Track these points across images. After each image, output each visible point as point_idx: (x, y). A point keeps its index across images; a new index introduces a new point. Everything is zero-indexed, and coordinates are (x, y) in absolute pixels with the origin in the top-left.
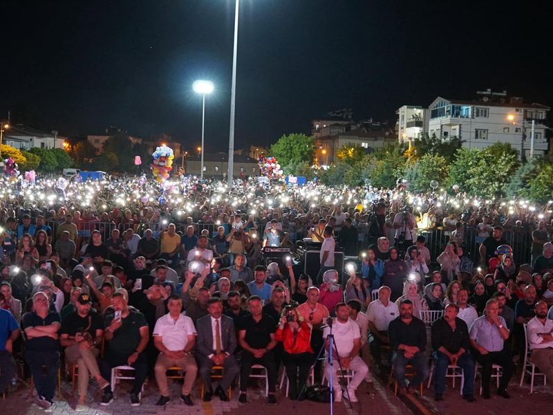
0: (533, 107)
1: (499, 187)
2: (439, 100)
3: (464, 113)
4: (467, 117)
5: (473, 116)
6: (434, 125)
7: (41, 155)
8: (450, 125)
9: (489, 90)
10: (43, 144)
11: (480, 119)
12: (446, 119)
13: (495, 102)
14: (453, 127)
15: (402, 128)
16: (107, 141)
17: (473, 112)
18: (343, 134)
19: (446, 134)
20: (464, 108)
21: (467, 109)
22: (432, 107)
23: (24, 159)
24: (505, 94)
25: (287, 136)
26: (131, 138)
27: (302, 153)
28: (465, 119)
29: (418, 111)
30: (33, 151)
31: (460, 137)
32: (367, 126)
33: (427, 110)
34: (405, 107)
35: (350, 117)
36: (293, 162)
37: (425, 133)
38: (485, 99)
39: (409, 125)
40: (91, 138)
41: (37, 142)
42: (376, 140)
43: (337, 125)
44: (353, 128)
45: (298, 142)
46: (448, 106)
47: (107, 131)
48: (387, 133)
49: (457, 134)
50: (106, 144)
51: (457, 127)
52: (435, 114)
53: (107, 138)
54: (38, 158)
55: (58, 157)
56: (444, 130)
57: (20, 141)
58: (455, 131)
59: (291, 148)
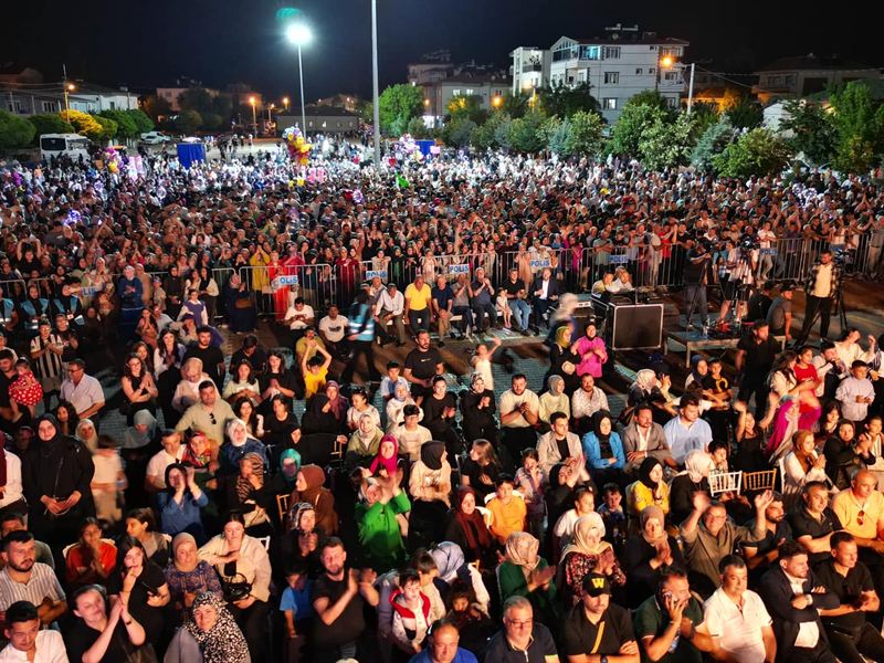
0: (669, 42)
1: (680, 151)
2: (563, 40)
3: (592, 54)
4: (596, 59)
5: (602, 59)
6: (558, 70)
7: (116, 120)
8: (576, 69)
9: (619, 25)
10: (112, 104)
11: (611, 60)
12: (573, 63)
13: (627, 39)
14: (580, 71)
15: (518, 73)
16: (181, 95)
17: (602, 52)
18: (444, 80)
19: (571, 79)
20: (592, 48)
21: (595, 50)
22: (554, 49)
23: (100, 126)
24: (636, 29)
25: (392, 87)
26: (207, 90)
27: (410, 106)
28: (594, 62)
29: (536, 54)
30: (104, 114)
31: (589, 83)
32: (472, 70)
33: (547, 52)
34: (521, 48)
35: (448, 59)
36: (402, 116)
37: (546, 79)
38: (615, 37)
39: (526, 70)
40: (161, 92)
41: (105, 103)
42: (482, 85)
43: (436, 70)
44: (457, 73)
45: (404, 94)
46: (575, 47)
47: (178, 82)
48: (493, 78)
49: (585, 80)
50: (181, 99)
51: (585, 71)
52: (558, 57)
53: (182, 90)
54: (114, 124)
55: (135, 120)
56: (570, 75)
57: (85, 101)
58: (582, 75)
59: (398, 101)
